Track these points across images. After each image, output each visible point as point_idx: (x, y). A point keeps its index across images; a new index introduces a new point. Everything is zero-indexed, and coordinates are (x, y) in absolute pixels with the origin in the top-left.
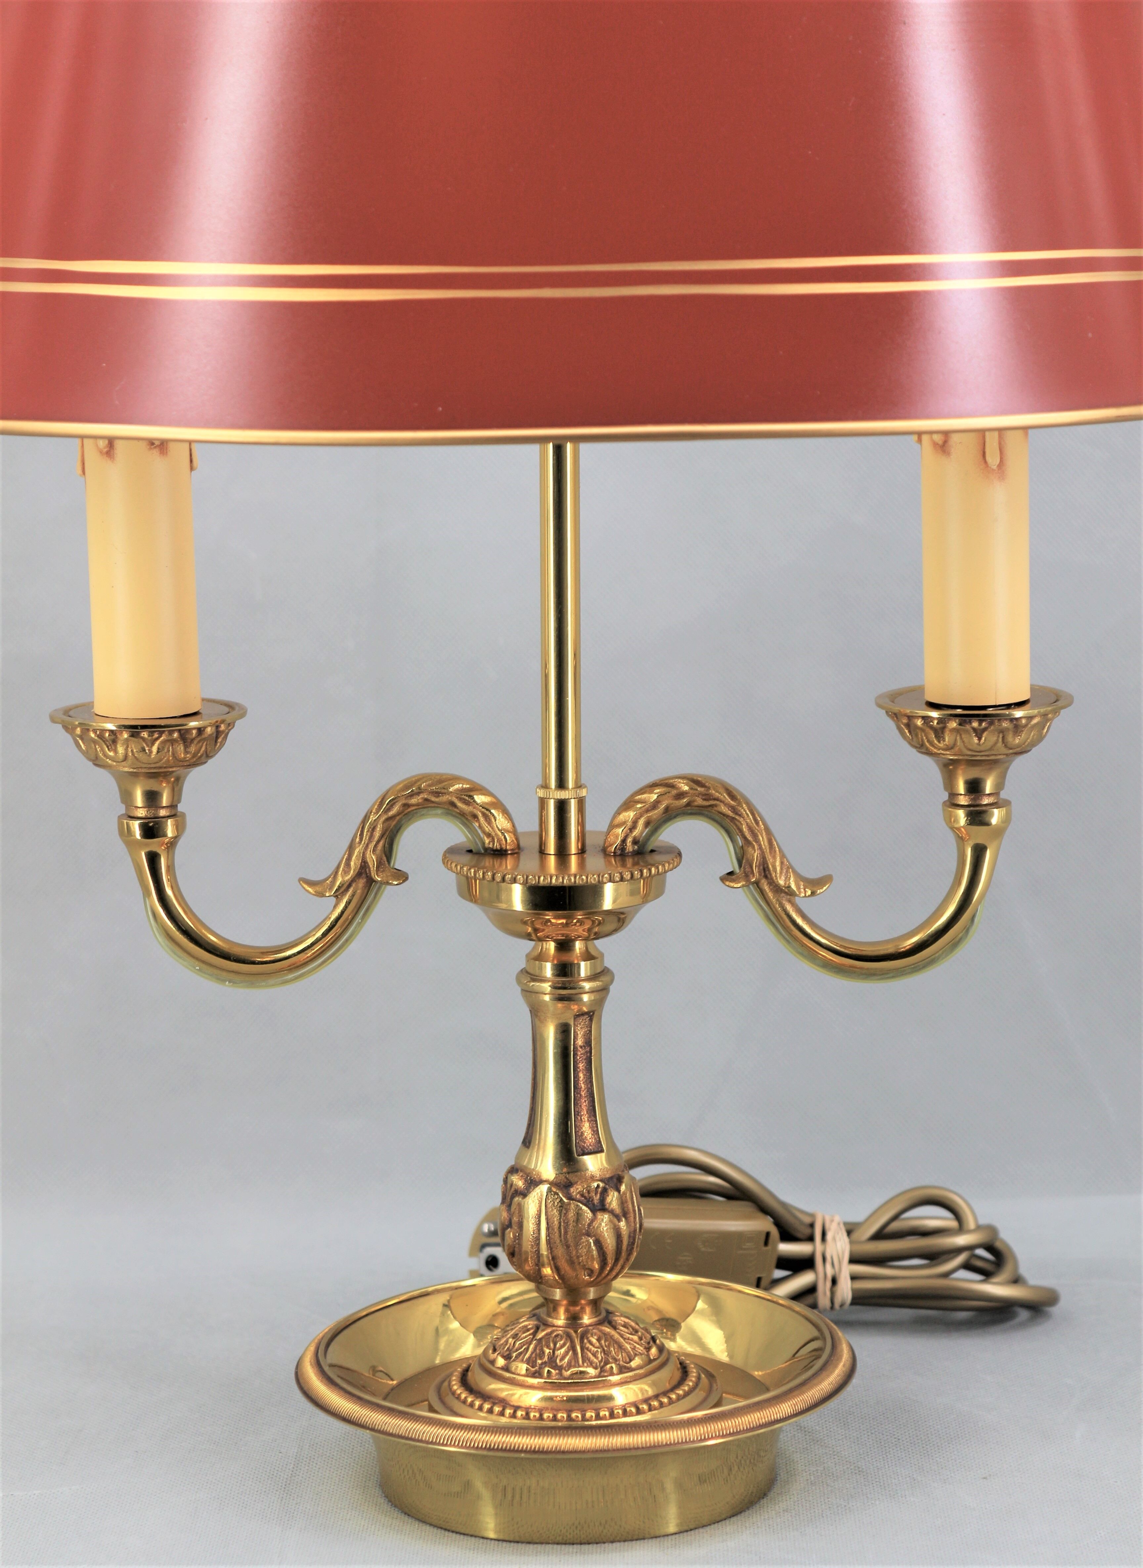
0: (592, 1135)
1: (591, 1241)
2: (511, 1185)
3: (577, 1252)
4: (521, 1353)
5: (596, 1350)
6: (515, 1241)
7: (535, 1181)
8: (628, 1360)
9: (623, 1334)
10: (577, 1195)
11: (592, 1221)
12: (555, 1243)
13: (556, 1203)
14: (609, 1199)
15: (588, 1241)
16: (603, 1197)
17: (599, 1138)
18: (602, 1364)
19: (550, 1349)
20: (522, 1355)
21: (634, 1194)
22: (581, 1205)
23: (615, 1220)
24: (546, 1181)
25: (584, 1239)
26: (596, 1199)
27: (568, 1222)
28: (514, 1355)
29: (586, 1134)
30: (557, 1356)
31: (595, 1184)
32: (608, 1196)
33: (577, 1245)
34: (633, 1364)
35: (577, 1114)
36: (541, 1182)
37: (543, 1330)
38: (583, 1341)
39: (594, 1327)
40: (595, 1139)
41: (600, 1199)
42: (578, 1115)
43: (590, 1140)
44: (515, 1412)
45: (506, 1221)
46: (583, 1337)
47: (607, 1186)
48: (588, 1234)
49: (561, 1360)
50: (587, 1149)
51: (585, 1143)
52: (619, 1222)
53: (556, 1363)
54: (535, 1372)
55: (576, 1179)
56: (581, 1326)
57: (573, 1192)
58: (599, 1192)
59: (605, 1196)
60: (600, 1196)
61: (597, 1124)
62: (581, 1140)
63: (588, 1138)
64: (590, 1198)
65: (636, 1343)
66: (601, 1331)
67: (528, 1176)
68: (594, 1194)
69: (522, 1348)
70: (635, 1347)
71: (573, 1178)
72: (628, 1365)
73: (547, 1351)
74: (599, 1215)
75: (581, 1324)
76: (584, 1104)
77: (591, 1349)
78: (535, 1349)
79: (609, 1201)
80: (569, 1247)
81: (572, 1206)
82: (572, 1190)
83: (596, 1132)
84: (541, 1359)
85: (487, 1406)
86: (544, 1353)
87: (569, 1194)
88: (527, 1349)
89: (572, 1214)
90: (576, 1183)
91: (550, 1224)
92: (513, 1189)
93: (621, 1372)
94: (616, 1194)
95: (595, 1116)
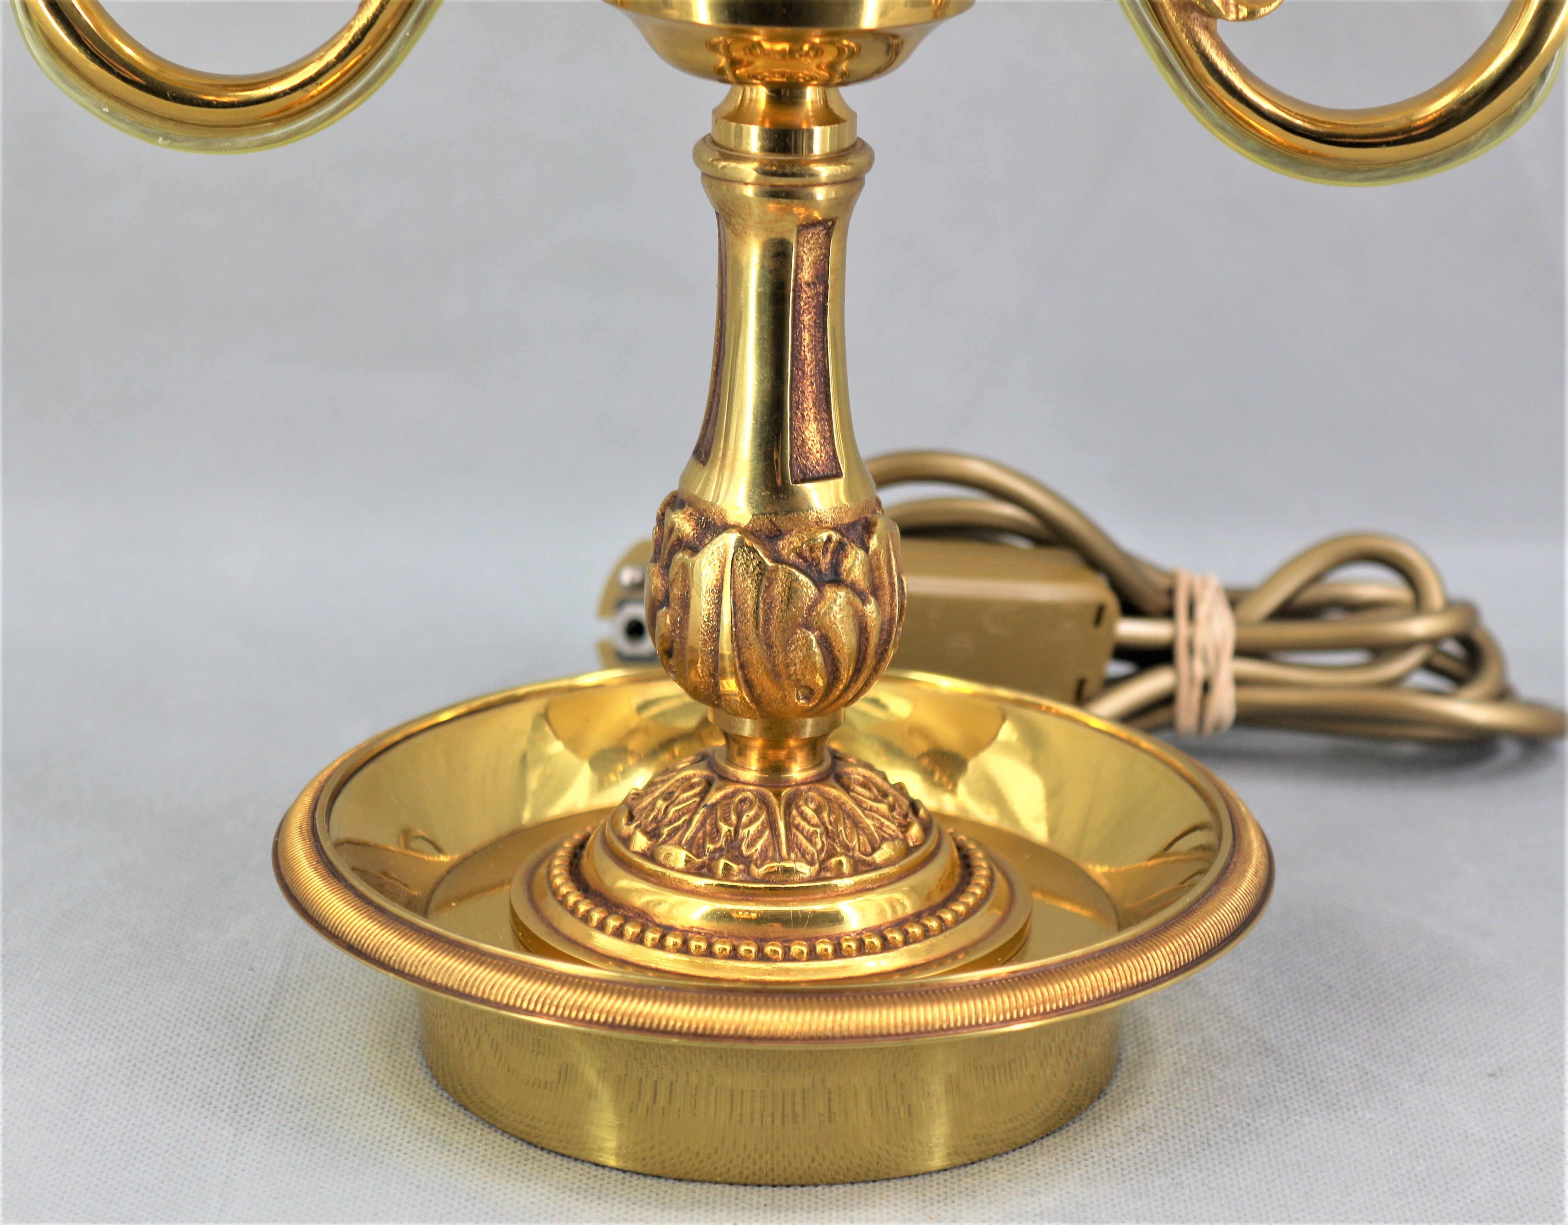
0: (821, 445)
1: (812, 637)
2: (672, 530)
3: (786, 656)
4: (677, 829)
5: (812, 829)
6: (674, 631)
7: (714, 525)
8: (869, 849)
9: (861, 801)
10: (790, 553)
11: (816, 602)
12: (747, 639)
13: (751, 568)
14: (847, 563)
15: (807, 638)
16: (837, 560)
17: (834, 452)
18: (823, 856)
19: (730, 825)
20: (680, 833)
21: (892, 553)
22: (797, 573)
23: (858, 602)
24: (735, 527)
25: (799, 634)
26: (825, 562)
27: (772, 603)
28: (665, 831)
29: (810, 443)
30: (742, 839)
31: (824, 536)
32: (846, 557)
33: (786, 644)
34: (878, 857)
35: (797, 406)
36: (726, 527)
37: (719, 789)
38: (790, 813)
39: (810, 785)
40: (827, 453)
41: (831, 563)
42: (798, 408)
43: (818, 455)
45: (660, 594)
46: (789, 805)
47: (845, 539)
48: (808, 626)
49: (750, 846)
50: (810, 471)
51: (807, 459)
52: (864, 604)
53: (740, 852)
54: (702, 867)
55: (789, 526)
56: (787, 783)
57: (783, 548)
58: (830, 550)
59: (841, 557)
60: (832, 557)
61: (831, 426)
62: (801, 455)
63: (815, 451)
64: (813, 560)
65: (883, 816)
66: (822, 794)
67: (702, 515)
68: (820, 554)
69: (679, 818)
70: (882, 824)
71: (782, 522)
72: (868, 859)
73: (724, 828)
74: (830, 592)
75: (788, 780)
76: (809, 389)
77: (803, 829)
78: (703, 823)
79: (848, 566)
80: (772, 648)
81: (781, 574)
82: (781, 544)
83: (828, 440)
84: (712, 843)
85: (613, 924)
86: (718, 831)
87: (775, 551)
88: (689, 822)
89: (780, 589)
90: (789, 532)
91: (738, 604)
92: (673, 537)
93: (855, 871)
94: (861, 554)
95: (828, 411)
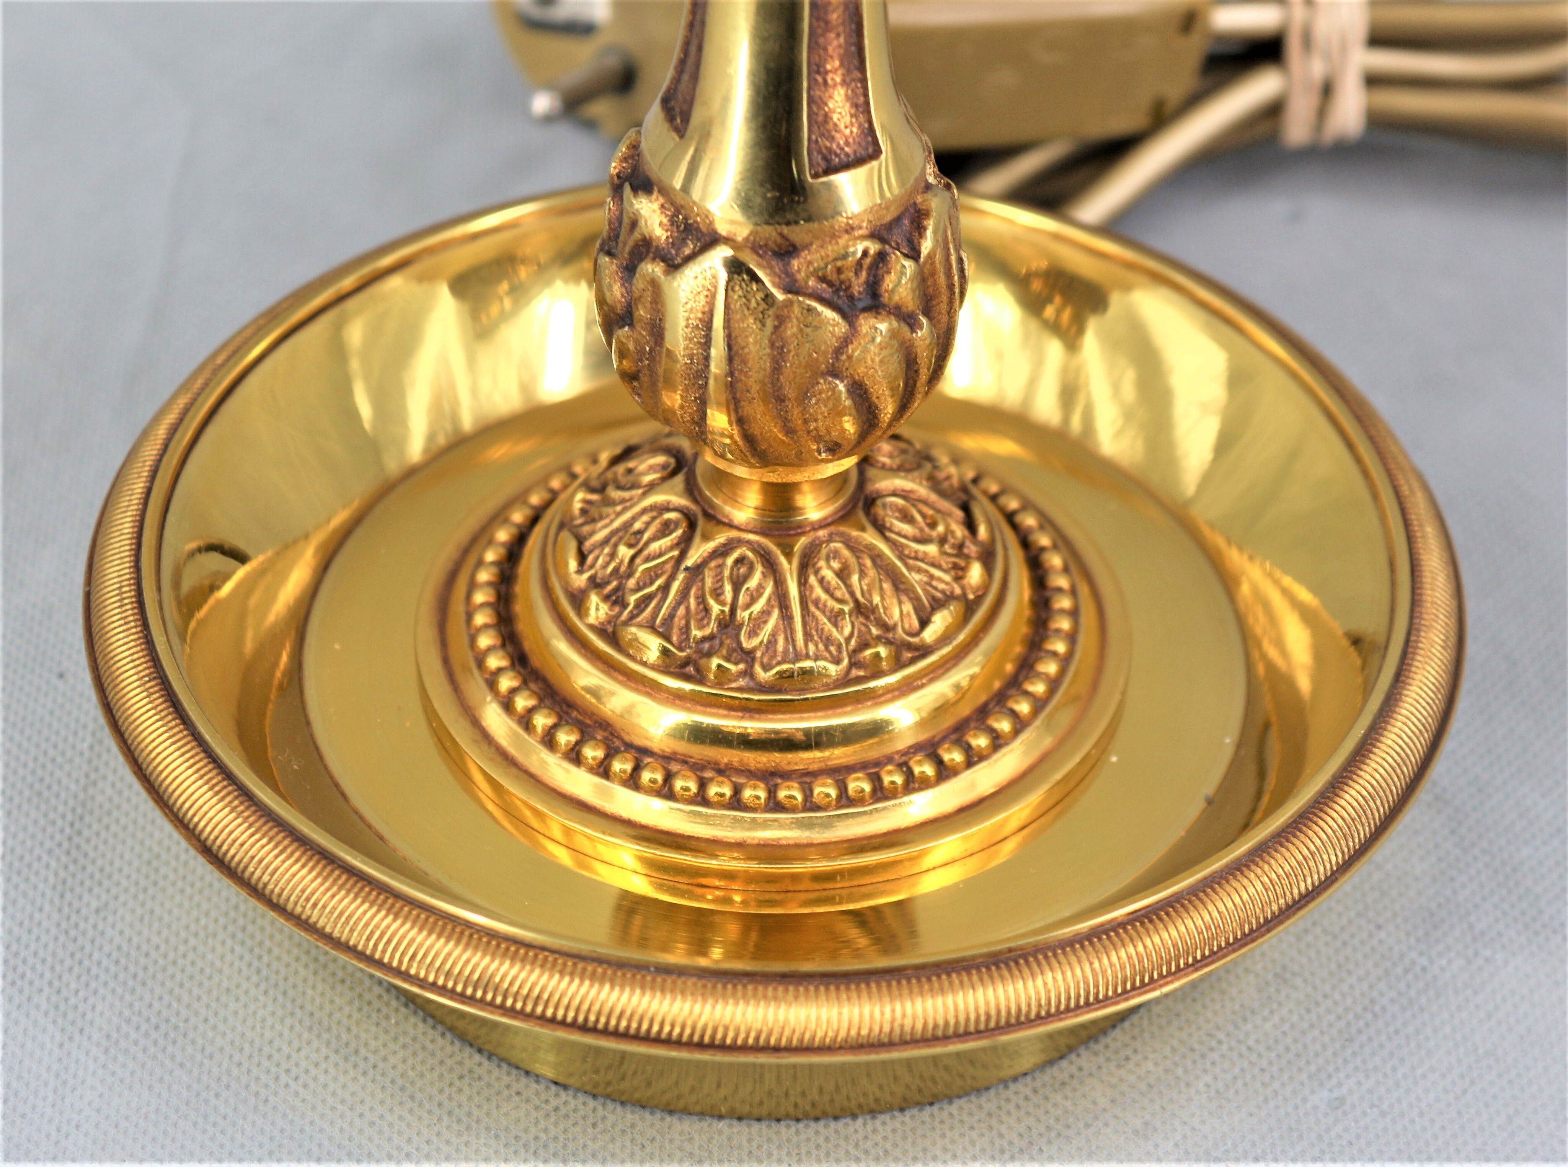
0: (852, 116)
1: (841, 387)
2: (634, 224)
3: (804, 411)
4: (649, 598)
5: (838, 606)
6: (641, 360)
7: (698, 229)
8: (916, 624)
9: (903, 546)
10: (808, 277)
11: (846, 341)
12: (748, 391)
13: (753, 304)
14: (889, 282)
15: (834, 389)
16: (875, 276)
17: (870, 122)
18: (853, 642)
19: (722, 603)
20: (653, 604)
21: (951, 246)
22: (820, 308)
23: (905, 329)
24: (727, 241)
25: (822, 385)
26: (858, 285)
27: (782, 347)
28: (632, 599)
29: (835, 117)
30: (742, 625)
31: (857, 247)
32: (889, 272)
33: (804, 396)
34: (929, 635)
35: (818, 69)
36: (714, 239)
37: (706, 538)
38: (806, 581)
39: (832, 529)
40: (860, 126)
41: (867, 283)
42: (818, 72)
43: (847, 132)
44: (637, 768)
45: (619, 306)
46: (806, 566)
47: (887, 247)
48: (834, 373)
49: (752, 633)
50: (837, 155)
51: (832, 139)
52: (913, 331)
53: (739, 643)
54: (686, 662)
55: (807, 238)
56: (800, 529)
57: (799, 270)
58: (865, 267)
59: (880, 272)
60: (868, 275)
61: (866, 88)
62: (822, 135)
63: (842, 126)
64: (842, 282)
65: (933, 565)
66: (852, 546)
67: (680, 213)
68: (852, 274)
69: (652, 583)
70: (932, 577)
71: (798, 233)
72: (914, 640)
73: (716, 608)
74: (866, 323)
75: (800, 525)
76: (835, 43)
77: (825, 605)
78: (684, 595)
79: (891, 286)
80: (784, 401)
81: (796, 310)
82: (795, 263)
83: (862, 107)
84: (701, 628)
85: (565, 738)
86: (707, 610)
87: (787, 274)
88: (665, 589)
89: (795, 330)
90: (807, 247)
91: (735, 348)
92: (637, 235)
93: (898, 664)
94: (908, 264)
95: (862, 68)
